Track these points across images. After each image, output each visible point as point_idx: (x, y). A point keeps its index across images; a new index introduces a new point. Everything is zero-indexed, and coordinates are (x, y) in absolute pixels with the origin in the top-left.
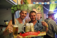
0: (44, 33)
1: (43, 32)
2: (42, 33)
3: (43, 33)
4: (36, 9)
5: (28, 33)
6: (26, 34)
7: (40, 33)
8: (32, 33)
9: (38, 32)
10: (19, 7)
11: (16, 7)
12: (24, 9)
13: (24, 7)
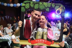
2: (56, 44)
4: (55, 10)
5: (39, 40)
6: (36, 41)
7: (54, 43)
8: (44, 41)
9: (52, 42)
10: (32, 4)
11: (29, 4)
12: (39, 8)
13: (39, 5)
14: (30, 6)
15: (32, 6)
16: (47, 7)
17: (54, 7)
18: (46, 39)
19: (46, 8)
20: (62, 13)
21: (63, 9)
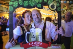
0: (58, 46)
1: (56, 44)
2: (54, 46)
3: (56, 46)
4: (49, 5)
7: (52, 44)
8: (39, 43)
9: (49, 43)
10: (21, 1)
11: (17, 2)
12: (29, 5)
13: (28, 2)
14: (19, 4)
15: (21, 3)
16: (39, 3)
17: (46, 2)
18: (41, 41)
19: (37, 4)
20: (57, 8)
21: (58, 3)
